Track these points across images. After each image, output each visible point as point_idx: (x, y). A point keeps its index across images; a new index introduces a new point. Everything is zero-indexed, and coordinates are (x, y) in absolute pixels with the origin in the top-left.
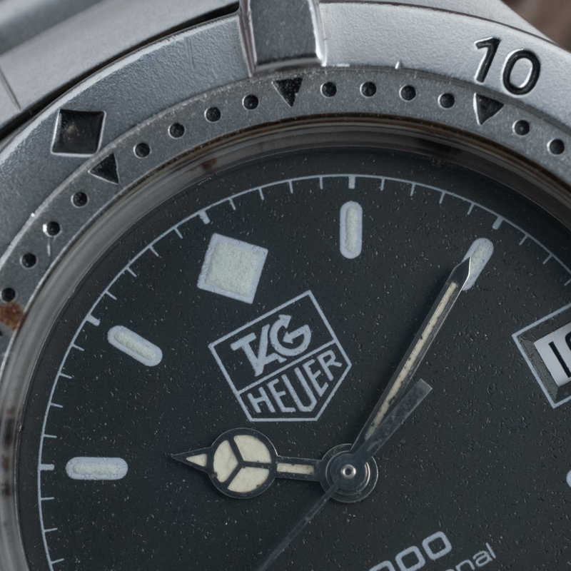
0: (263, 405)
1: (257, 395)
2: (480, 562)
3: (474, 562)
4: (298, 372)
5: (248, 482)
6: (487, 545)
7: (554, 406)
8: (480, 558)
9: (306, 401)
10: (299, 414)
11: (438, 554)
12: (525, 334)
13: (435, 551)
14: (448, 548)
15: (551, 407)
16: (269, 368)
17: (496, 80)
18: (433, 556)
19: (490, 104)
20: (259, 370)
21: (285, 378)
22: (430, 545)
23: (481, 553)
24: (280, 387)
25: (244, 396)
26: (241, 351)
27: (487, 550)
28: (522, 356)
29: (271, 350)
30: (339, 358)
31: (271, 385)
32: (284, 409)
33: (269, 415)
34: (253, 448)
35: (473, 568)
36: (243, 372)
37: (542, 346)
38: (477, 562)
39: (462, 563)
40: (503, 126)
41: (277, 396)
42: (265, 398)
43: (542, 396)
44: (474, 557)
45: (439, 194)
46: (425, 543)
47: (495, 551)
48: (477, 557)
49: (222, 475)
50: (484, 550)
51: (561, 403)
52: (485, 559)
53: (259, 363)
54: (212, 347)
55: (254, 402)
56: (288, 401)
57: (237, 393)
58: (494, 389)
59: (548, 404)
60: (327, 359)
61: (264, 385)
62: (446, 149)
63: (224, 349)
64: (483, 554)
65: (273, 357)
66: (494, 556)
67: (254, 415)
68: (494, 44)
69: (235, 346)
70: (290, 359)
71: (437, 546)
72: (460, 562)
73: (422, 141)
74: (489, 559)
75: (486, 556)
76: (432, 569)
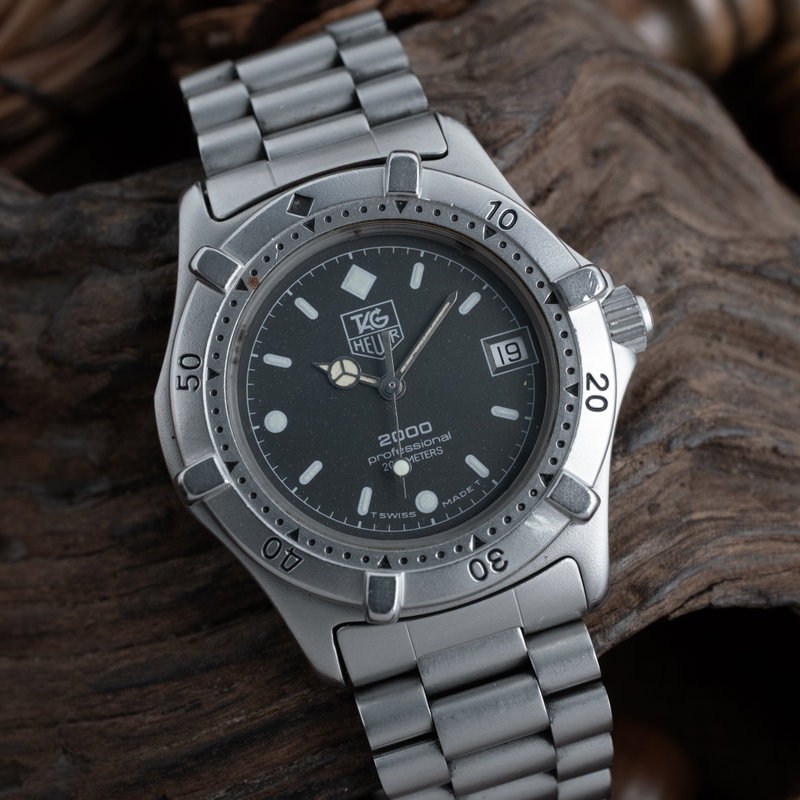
0: (359, 348)
1: (358, 342)
3: (441, 439)
4: (379, 336)
5: (345, 382)
6: (449, 432)
7: (493, 376)
8: (444, 438)
9: (380, 350)
10: (375, 355)
11: (425, 432)
12: (486, 341)
13: (424, 430)
14: (431, 430)
15: (492, 376)
16: (366, 331)
17: (496, 221)
18: (423, 432)
19: (491, 231)
20: (361, 332)
21: (372, 337)
22: (423, 427)
23: (445, 435)
24: (369, 341)
25: (352, 342)
26: (354, 320)
28: (483, 350)
29: (368, 323)
30: (399, 333)
31: (365, 339)
32: (369, 352)
33: (362, 353)
34: (351, 367)
35: (440, 441)
36: (354, 331)
37: (494, 348)
40: (494, 243)
41: (367, 345)
42: (361, 344)
43: (488, 370)
44: (441, 437)
45: (461, 268)
46: (420, 426)
47: (452, 436)
49: (334, 377)
50: (447, 434)
51: (496, 375)
53: (362, 328)
54: (341, 316)
55: (356, 345)
56: (371, 348)
57: (349, 340)
59: (491, 374)
60: (393, 333)
61: (362, 339)
62: (469, 248)
63: (347, 318)
65: (369, 327)
66: (451, 438)
67: (355, 351)
68: (498, 204)
69: (352, 318)
70: (376, 329)
71: (425, 428)
72: (434, 437)
73: (457, 242)
74: (448, 439)
75: (447, 437)
76: (421, 438)
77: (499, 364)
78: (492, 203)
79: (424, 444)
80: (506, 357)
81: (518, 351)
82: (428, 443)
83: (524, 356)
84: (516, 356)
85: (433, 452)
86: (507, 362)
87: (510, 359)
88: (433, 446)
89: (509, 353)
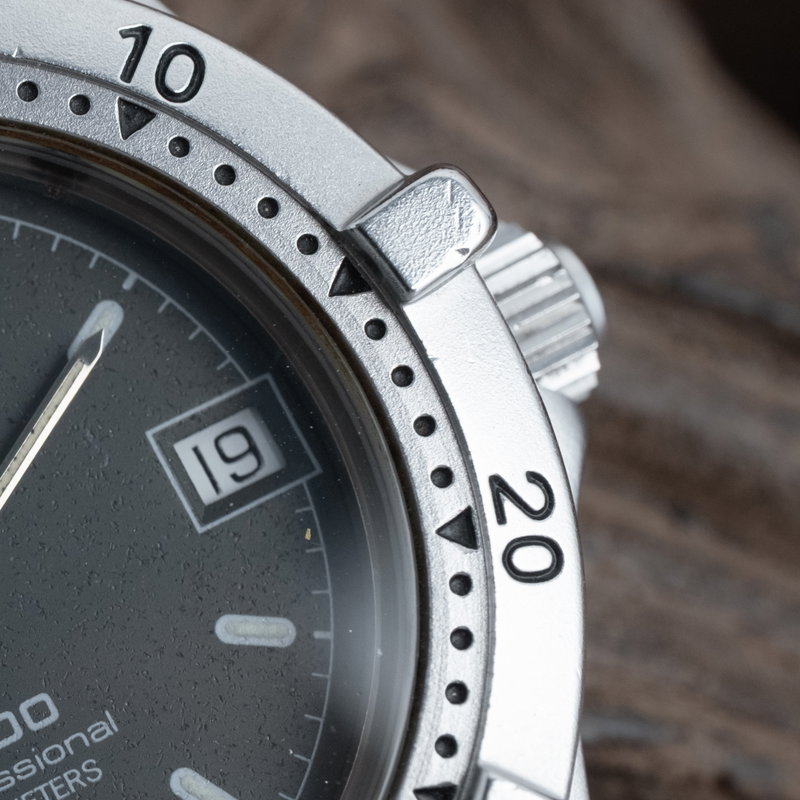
2: (97, 736)
3: (88, 736)
6: (107, 713)
7: (200, 529)
8: (97, 731)
11: (40, 723)
12: (164, 433)
13: (36, 719)
14: (55, 715)
15: (197, 532)
18: (34, 726)
22: (30, 710)
23: (98, 724)
27: (107, 721)
28: (158, 462)
35: (87, 743)
37: (184, 449)
38: (93, 736)
39: (73, 737)
43: (184, 516)
44: (89, 730)
45: (52, 238)
46: (24, 708)
47: (117, 722)
48: (93, 730)
50: (102, 720)
51: (209, 526)
52: (104, 732)
58: (120, 503)
59: (192, 526)
62: (69, 173)
64: (101, 726)
66: (116, 729)
68: (142, 35)
71: (39, 712)
72: (70, 735)
73: (34, 161)
74: (109, 733)
75: (105, 728)
76: (32, 743)
77: (207, 494)
78: (125, 34)
79: (44, 759)
80: (222, 471)
81: (253, 449)
82: (54, 754)
83: (272, 463)
84: (247, 465)
85: (73, 780)
86: (228, 487)
87: (235, 477)
88: (71, 762)
89: (227, 460)
